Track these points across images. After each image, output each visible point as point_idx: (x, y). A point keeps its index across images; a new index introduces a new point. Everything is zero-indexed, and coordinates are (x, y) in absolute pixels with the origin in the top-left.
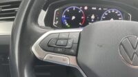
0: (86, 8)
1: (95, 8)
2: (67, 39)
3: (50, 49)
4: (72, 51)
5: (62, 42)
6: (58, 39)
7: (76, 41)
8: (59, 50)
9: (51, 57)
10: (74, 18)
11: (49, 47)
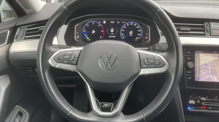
0: (104, 22)
1: (113, 22)
2: (71, 55)
3: (60, 61)
4: (74, 62)
5: (67, 57)
6: (65, 55)
7: (77, 56)
8: (65, 62)
9: (60, 66)
10: (94, 32)
11: (59, 60)
